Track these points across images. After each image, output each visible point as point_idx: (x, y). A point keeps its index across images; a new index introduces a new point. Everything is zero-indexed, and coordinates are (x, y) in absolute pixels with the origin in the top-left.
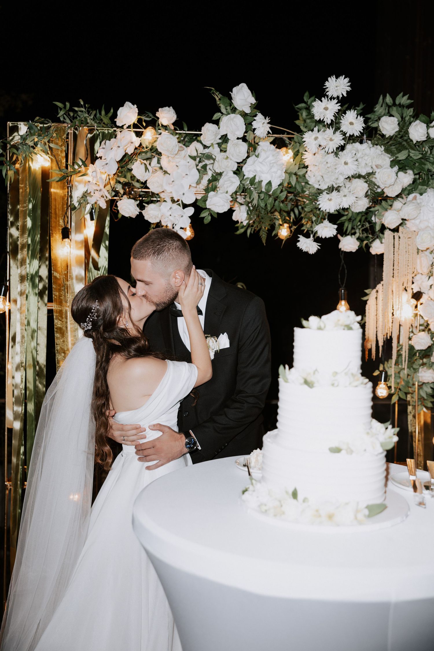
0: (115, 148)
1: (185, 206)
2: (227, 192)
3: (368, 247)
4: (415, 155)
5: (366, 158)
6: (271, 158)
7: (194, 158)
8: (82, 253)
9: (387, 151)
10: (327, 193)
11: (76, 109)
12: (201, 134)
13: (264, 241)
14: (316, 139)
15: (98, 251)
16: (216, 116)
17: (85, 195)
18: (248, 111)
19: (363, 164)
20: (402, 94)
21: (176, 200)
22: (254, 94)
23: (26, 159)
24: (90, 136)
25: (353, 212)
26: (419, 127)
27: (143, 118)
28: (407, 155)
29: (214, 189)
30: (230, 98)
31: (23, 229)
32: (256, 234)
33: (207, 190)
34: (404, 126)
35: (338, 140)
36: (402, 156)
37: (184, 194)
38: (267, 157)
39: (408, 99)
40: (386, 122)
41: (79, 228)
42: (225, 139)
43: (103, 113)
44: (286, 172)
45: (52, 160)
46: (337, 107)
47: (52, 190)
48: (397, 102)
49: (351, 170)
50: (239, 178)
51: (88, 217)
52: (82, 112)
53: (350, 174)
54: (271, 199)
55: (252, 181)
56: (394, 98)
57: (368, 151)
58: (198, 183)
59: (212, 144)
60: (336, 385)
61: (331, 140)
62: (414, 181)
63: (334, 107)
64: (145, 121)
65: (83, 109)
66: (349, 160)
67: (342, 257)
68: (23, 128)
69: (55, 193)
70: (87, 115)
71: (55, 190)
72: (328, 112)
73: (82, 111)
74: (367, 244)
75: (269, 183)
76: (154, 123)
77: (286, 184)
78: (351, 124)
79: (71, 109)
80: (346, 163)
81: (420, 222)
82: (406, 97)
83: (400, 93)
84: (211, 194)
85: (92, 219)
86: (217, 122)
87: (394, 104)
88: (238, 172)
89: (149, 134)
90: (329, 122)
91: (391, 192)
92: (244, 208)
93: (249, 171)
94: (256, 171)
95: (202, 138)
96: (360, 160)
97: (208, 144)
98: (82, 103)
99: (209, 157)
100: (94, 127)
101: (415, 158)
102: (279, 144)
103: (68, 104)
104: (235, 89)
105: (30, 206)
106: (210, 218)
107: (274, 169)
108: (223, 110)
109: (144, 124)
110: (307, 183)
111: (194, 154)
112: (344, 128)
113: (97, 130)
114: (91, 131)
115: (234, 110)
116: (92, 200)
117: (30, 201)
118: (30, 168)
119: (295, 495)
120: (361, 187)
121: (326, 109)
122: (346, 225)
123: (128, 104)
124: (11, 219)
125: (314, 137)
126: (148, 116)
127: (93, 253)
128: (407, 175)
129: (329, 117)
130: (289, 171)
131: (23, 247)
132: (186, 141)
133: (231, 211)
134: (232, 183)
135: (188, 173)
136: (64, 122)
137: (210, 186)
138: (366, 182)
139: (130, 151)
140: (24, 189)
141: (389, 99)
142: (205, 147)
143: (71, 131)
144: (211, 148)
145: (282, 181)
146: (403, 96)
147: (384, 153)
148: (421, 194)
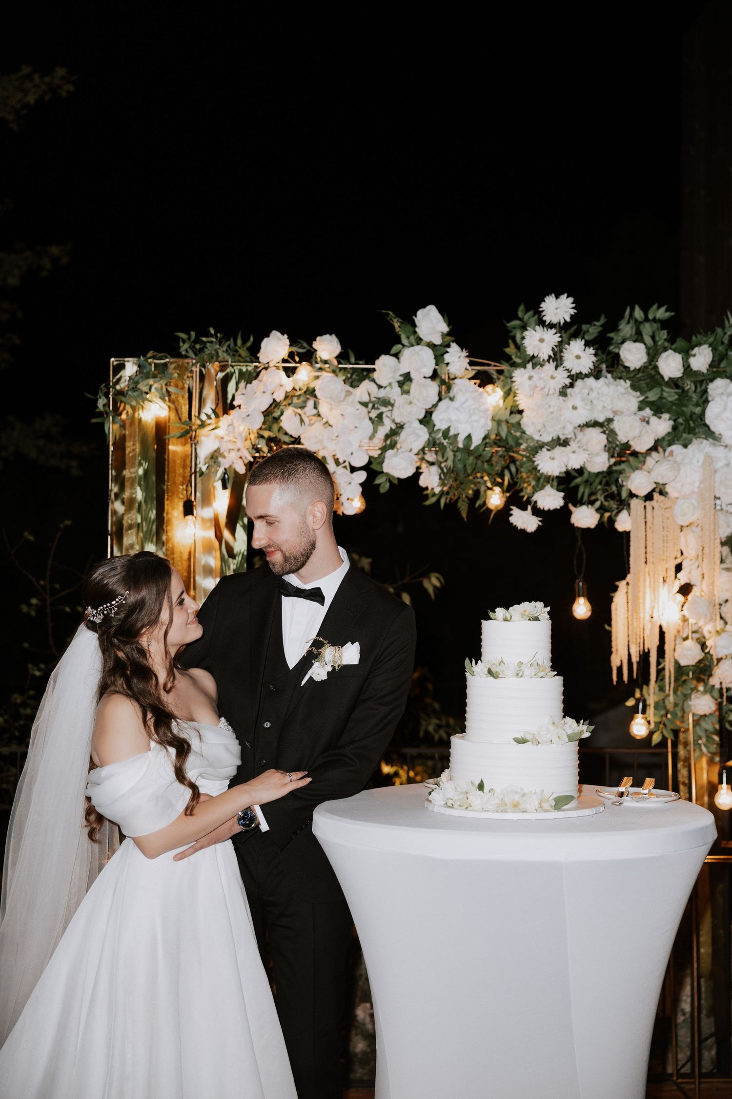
0: (259, 394)
1: (353, 469)
2: (411, 450)
3: (612, 521)
4: (671, 395)
5: (604, 399)
6: (470, 402)
7: (365, 405)
8: (211, 534)
9: (634, 387)
10: (548, 450)
11: (204, 339)
12: (374, 370)
13: (464, 515)
14: (530, 378)
15: (233, 532)
16: (395, 349)
17: (215, 457)
18: (438, 341)
19: (600, 408)
20: (656, 306)
21: (341, 461)
22: (446, 317)
23: (134, 409)
24: (221, 375)
25: (589, 473)
26: (670, 359)
27: (294, 349)
28: (659, 395)
29: (393, 446)
30: (414, 325)
31: (130, 504)
32: (452, 506)
33: (384, 449)
34: (653, 354)
35: (562, 378)
36: (653, 396)
37: (352, 454)
38: (466, 401)
39: (667, 310)
40: (629, 351)
41: (207, 500)
42: (407, 378)
43: (239, 342)
44: (493, 419)
45: (169, 407)
46: (557, 338)
47: (171, 448)
48: (651, 316)
49: (584, 416)
50: (428, 429)
51: (219, 484)
52: (212, 344)
53: (583, 421)
54: (471, 458)
55: (446, 433)
56: (646, 311)
57: (605, 389)
58: (371, 438)
59: (390, 384)
60: (520, 675)
61: (552, 377)
62: (675, 428)
63: (552, 338)
64: (299, 354)
65: (214, 339)
66: (579, 404)
67: (578, 535)
68: (130, 368)
69: (174, 452)
70: (218, 346)
71: (175, 448)
72: (544, 344)
73: (212, 342)
74: (610, 518)
75: (469, 437)
76: (309, 356)
77: (493, 437)
78: (578, 357)
79: (197, 341)
80: (574, 408)
81: (682, 486)
82: (663, 309)
83: (653, 304)
84: (389, 453)
85: (225, 487)
86: (397, 356)
87: (646, 319)
88: (427, 420)
89: (304, 373)
90: (546, 358)
91: (641, 445)
92: (435, 469)
93: (441, 420)
94: (450, 420)
95: (375, 375)
96: (595, 402)
97: (383, 383)
98: (212, 331)
99: (386, 403)
100: (228, 362)
101: (670, 399)
102: (484, 379)
103: (193, 334)
104: (420, 313)
105: (141, 472)
106: (388, 485)
107: (475, 418)
108: (405, 341)
109: (297, 359)
110: (524, 432)
111: (366, 399)
112: (567, 363)
113: (233, 366)
114: (223, 368)
115: (419, 341)
116: (225, 463)
117: (140, 464)
118: (140, 420)
119: (481, 787)
120: (597, 438)
121: (542, 341)
122: (581, 490)
123: (275, 334)
124: (114, 488)
125: (527, 376)
126: (302, 347)
127: (226, 534)
128: (661, 421)
129: (545, 351)
130: (496, 418)
131: (130, 527)
132: (355, 379)
133: (417, 474)
134: (418, 436)
135: (358, 425)
136: (186, 357)
137: (388, 442)
138: (604, 432)
139: (280, 396)
140: (133, 448)
141: (638, 313)
142: (380, 387)
143: (196, 369)
144: (388, 388)
145: (487, 432)
146: (659, 308)
147: (630, 390)
148: (685, 446)
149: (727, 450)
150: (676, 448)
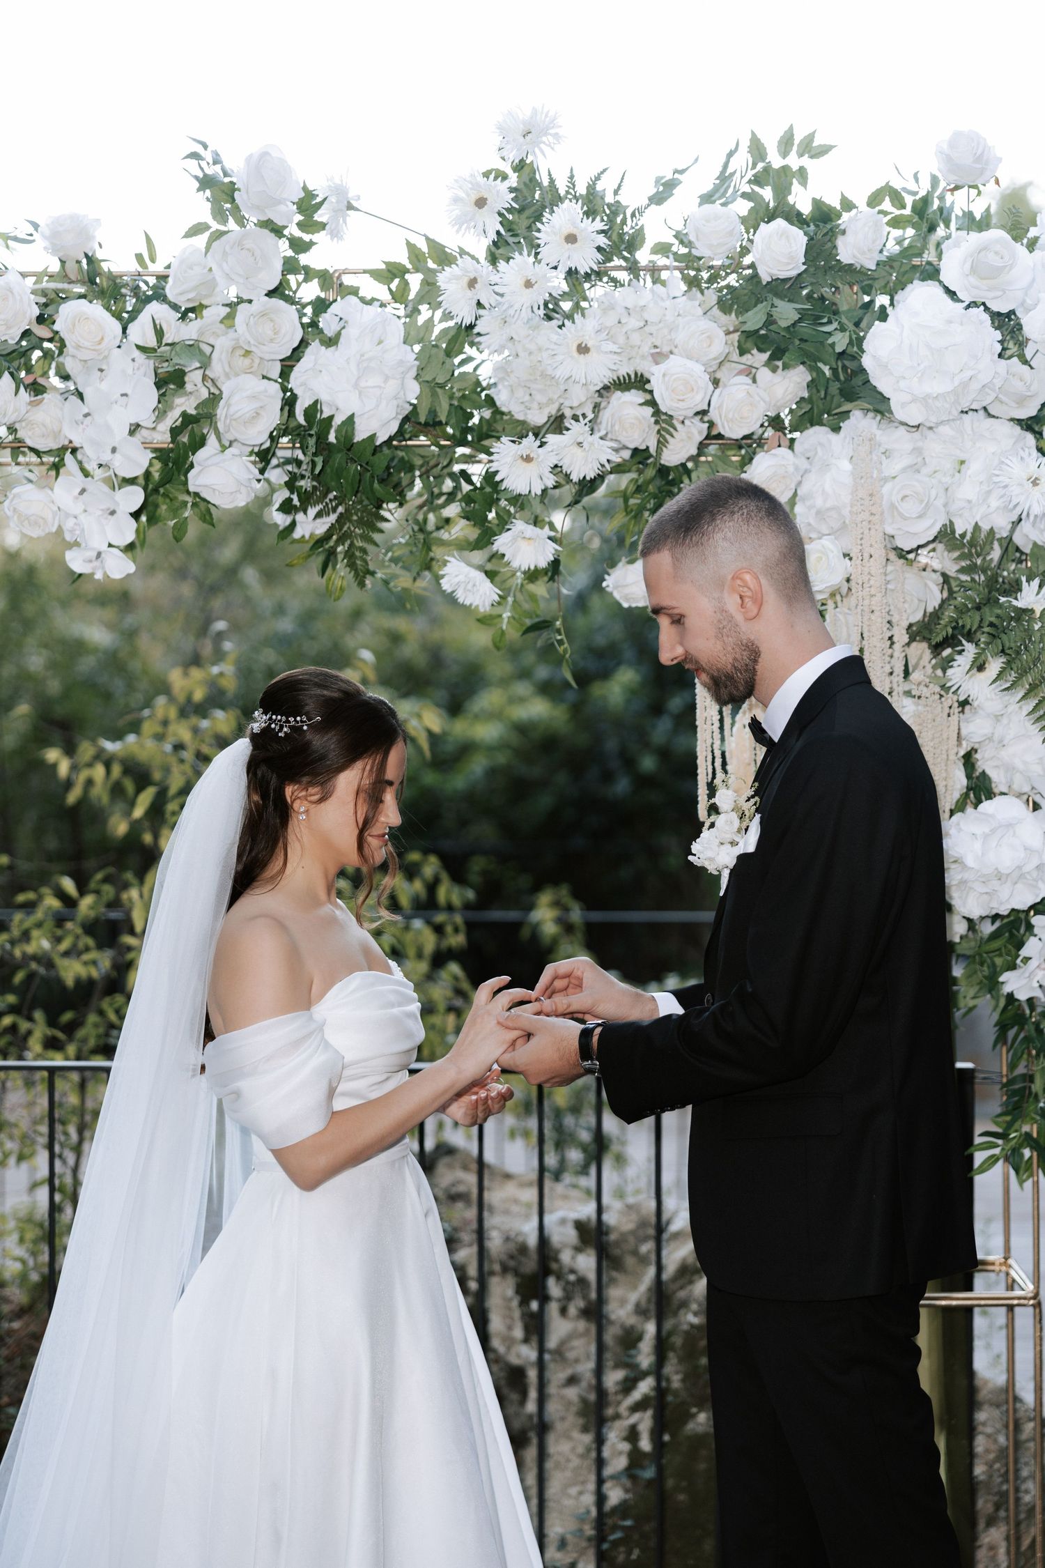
1: (116, 483)
4: (786, 315)
7: (148, 351)
14: (472, 283)
28: (765, 316)
37: (115, 450)
44: (419, 379)
49: (603, 367)
53: (605, 377)
55: (313, 411)
58: (157, 419)
61: (528, 284)
66: (594, 341)
72: (484, 211)
75: (352, 421)
77: (420, 417)
78: (570, 239)
80: (583, 349)
93: (307, 384)
99: (194, 350)
101: (783, 323)
107: (372, 380)
111: (152, 342)
112: (550, 251)
120: (633, 414)
121: (481, 203)
125: (466, 280)
130: (428, 378)
135: (129, 392)
138: (650, 401)
142: (181, 315)
145: (408, 410)
147: (716, 311)
148: (836, 429)
149: (917, 435)
150: (816, 436)
